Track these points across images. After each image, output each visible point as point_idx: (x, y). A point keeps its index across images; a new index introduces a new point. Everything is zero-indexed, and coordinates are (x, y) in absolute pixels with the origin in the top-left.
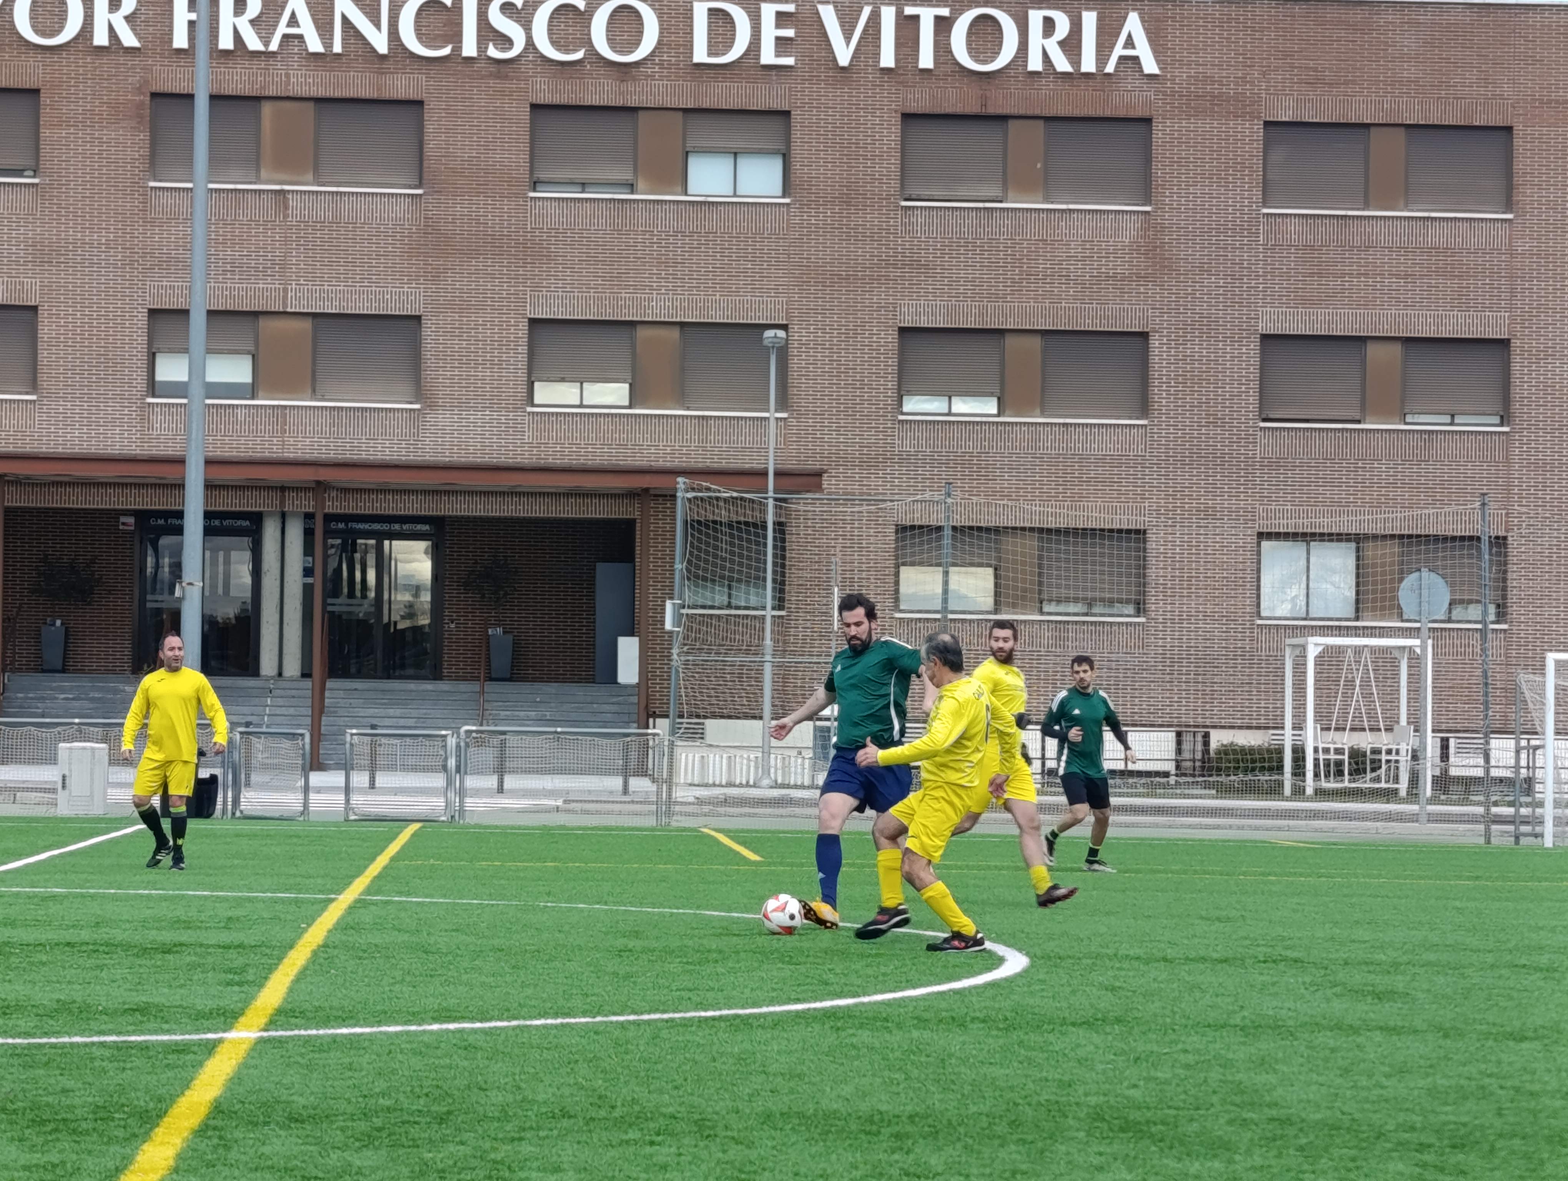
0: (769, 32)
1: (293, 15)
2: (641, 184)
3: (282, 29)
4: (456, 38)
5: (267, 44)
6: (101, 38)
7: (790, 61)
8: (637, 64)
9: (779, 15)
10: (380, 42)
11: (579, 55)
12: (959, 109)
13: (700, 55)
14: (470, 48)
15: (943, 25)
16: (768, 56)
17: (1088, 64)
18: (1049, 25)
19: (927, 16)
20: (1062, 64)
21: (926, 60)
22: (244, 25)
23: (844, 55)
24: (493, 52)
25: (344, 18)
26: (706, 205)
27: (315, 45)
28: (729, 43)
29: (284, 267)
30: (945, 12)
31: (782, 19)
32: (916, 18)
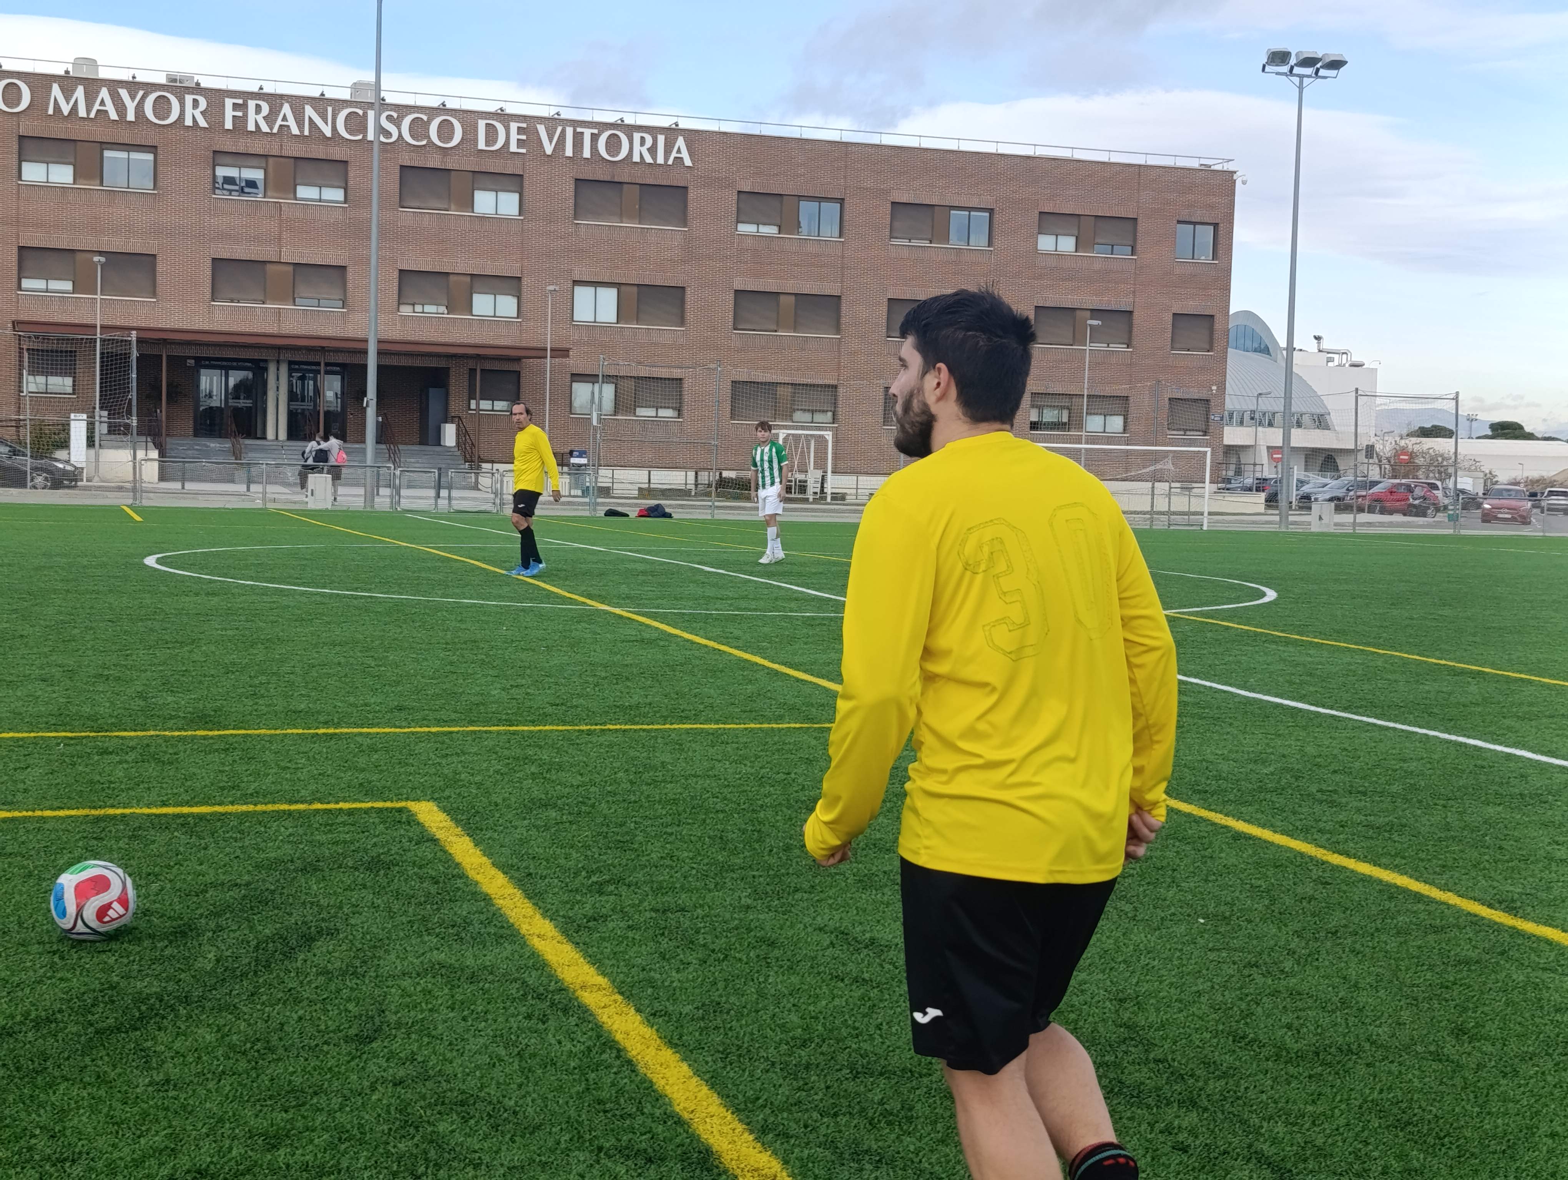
0: (514, 137)
1: (285, 115)
2: (453, 207)
3: (279, 122)
4: (364, 130)
5: (271, 129)
6: (189, 122)
7: (524, 151)
8: (451, 148)
9: (519, 128)
10: (327, 131)
11: (424, 143)
12: (601, 178)
13: (482, 145)
14: (371, 136)
15: (595, 138)
16: (513, 148)
17: (660, 160)
18: (643, 141)
19: (587, 133)
20: (648, 159)
21: (587, 154)
22: (260, 119)
23: (549, 149)
24: (382, 139)
25: (310, 118)
26: (483, 218)
27: (295, 131)
28: (495, 141)
29: (280, 239)
30: (596, 131)
31: (520, 130)
32: (582, 133)
